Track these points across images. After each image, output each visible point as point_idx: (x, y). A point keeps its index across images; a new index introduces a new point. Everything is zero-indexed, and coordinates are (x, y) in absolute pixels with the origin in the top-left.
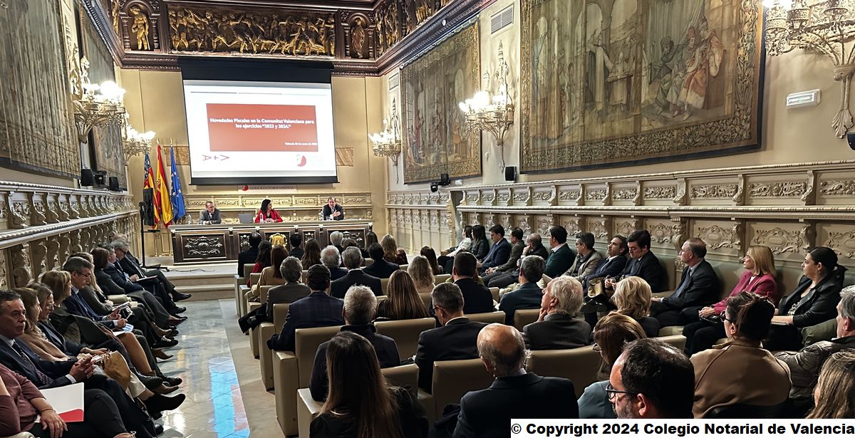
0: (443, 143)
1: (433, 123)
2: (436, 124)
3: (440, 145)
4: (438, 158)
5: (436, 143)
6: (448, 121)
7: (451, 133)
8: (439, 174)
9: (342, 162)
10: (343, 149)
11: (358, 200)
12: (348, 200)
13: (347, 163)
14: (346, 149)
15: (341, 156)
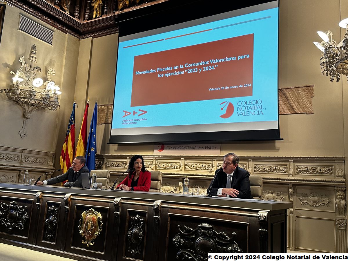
9: (293, 109)
10: (296, 89)
11: (318, 169)
12: (300, 170)
13: (301, 110)
14: (301, 88)
15: (291, 100)
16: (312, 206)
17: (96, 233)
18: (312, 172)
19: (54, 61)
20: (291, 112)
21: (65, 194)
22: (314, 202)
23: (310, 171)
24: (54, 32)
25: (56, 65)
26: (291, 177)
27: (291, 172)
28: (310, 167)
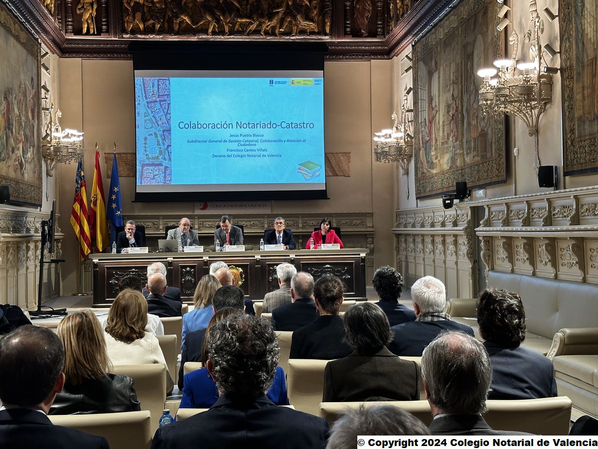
0: (460, 138)
1: (448, 112)
2: (451, 114)
3: (456, 141)
4: (453, 160)
5: (451, 139)
6: (465, 108)
7: (469, 124)
8: (455, 184)
9: (335, 172)
10: (337, 154)
11: (354, 222)
12: (341, 223)
13: (341, 173)
14: (340, 154)
15: (333, 164)
17: (240, 283)
20: (333, 174)
21: (202, 257)
23: (348, 224)
28: (347, 221)
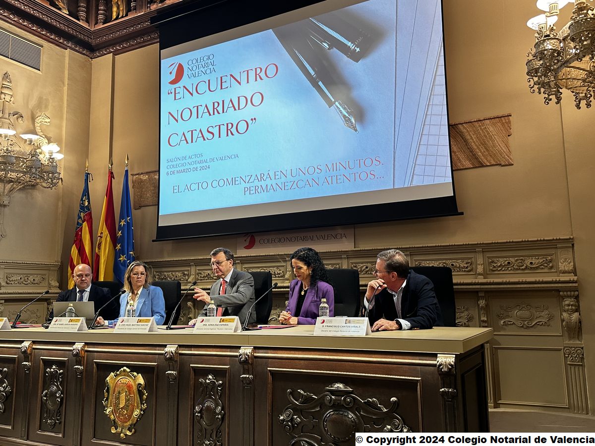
9: (477, 158)
10: (479, 122)
11: (528, 262)
12: (495, 265)
13: (492, 159)
14: (488, 121)
15: (473, 144)
16: (522, 327)
17: (137, 412)
18: (516, 267)
19: (47, 100)
20: (473, 164)
21: (74, 343)
22: (523, 319)
23: (513, 266)
24: (42, 46)
25: (50, 107)
26: (481, 280)
27: (480, 269)
28: (512, 260)
